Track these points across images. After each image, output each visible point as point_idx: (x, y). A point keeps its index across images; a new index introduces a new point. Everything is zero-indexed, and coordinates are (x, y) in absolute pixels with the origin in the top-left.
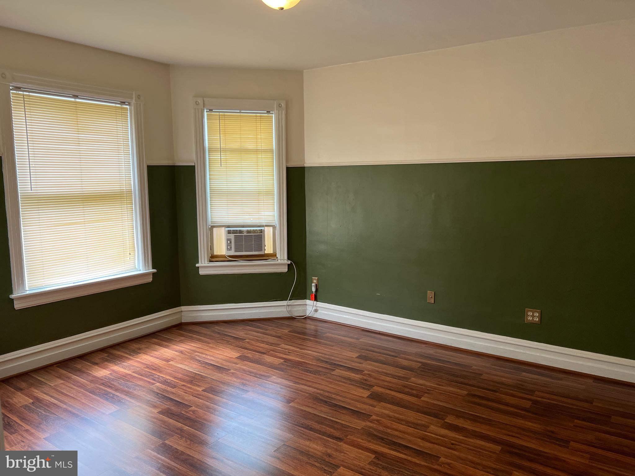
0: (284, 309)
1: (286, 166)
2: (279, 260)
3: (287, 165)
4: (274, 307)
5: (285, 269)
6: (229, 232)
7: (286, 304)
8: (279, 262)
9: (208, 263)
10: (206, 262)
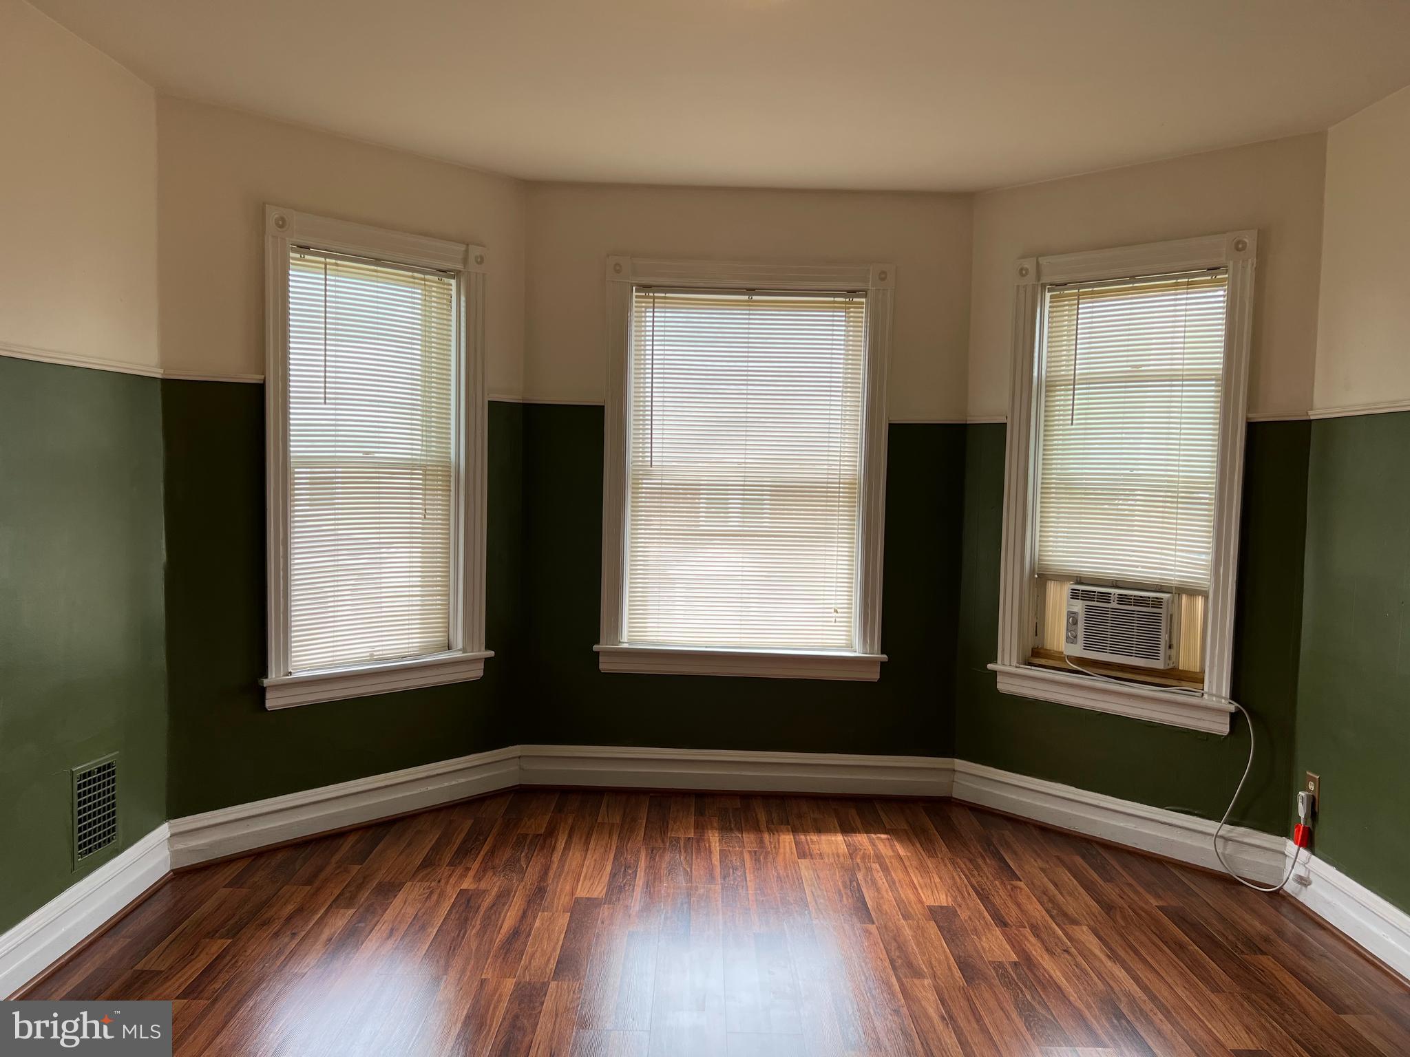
0: (1208, 845)
1: (1247, 418)
2: (1206, 696)
3: (1250, 415)
4: (1179, 831)
5: (1222, 727)
6: (1075, 595)
7: (1214, 832)
8: (1207, 700)
9: (1018, 665)
10: (1014, 663)
